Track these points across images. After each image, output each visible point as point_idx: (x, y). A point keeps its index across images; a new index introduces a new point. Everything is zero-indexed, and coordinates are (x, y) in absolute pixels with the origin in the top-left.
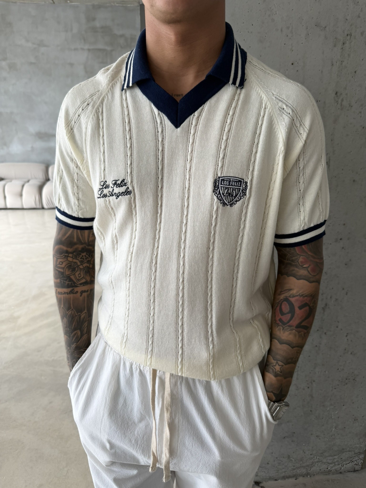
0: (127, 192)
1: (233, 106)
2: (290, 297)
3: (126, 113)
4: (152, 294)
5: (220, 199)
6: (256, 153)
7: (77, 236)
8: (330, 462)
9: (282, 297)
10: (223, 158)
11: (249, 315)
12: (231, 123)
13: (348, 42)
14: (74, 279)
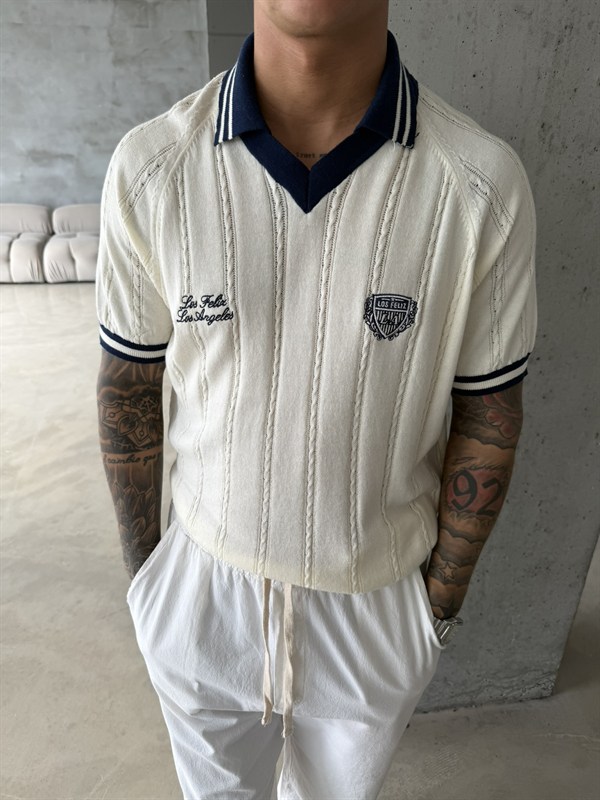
0: (226, 316)
1: (398, 179)
2: (470, 469)
3: (223, 185)
5: (374, 330)
6: (432, 256)
7: (138, 372)
9: (458, 468)
10: (381, 265)
11: (410, 497)
12: (393, 209)
14: (133, 439)
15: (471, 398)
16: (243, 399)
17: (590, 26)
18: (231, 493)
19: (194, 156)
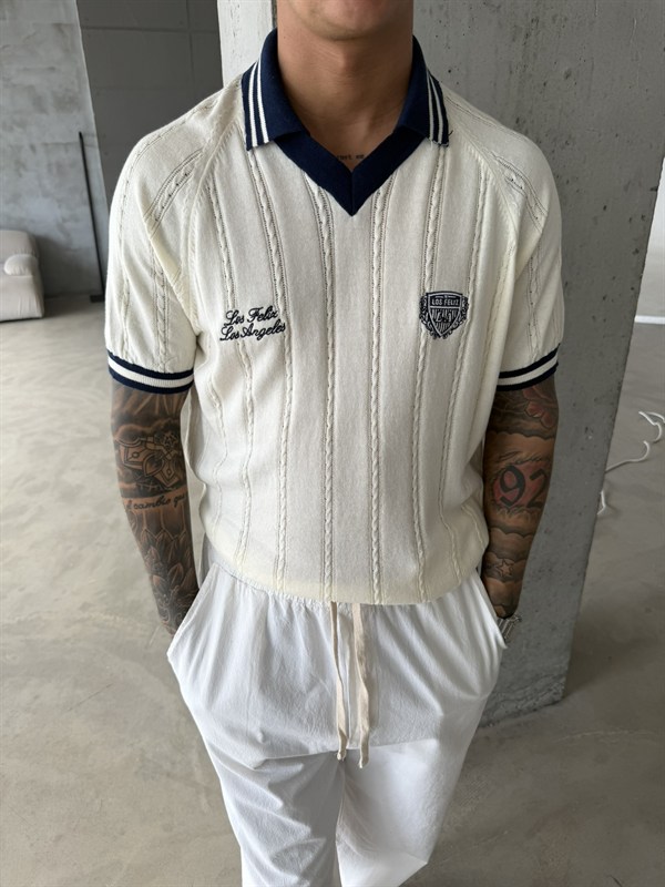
0: (278, 328)
1: (438, 176)
2: (517, 463)
3: (261, 191)
4: (328, 489)
5: (430, 329)
6: (478, 251)
7: (161, 404)
8: (520, 697)
9: (503, 465)
10: (432, 263)
12: (438, 206)
13: (533, 33)
14: (161, 480)
15: (511, 393)
16: (297, 416)
17: (554, 19)
18: (288, 520)
19: (224, 162)
